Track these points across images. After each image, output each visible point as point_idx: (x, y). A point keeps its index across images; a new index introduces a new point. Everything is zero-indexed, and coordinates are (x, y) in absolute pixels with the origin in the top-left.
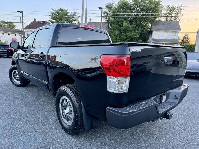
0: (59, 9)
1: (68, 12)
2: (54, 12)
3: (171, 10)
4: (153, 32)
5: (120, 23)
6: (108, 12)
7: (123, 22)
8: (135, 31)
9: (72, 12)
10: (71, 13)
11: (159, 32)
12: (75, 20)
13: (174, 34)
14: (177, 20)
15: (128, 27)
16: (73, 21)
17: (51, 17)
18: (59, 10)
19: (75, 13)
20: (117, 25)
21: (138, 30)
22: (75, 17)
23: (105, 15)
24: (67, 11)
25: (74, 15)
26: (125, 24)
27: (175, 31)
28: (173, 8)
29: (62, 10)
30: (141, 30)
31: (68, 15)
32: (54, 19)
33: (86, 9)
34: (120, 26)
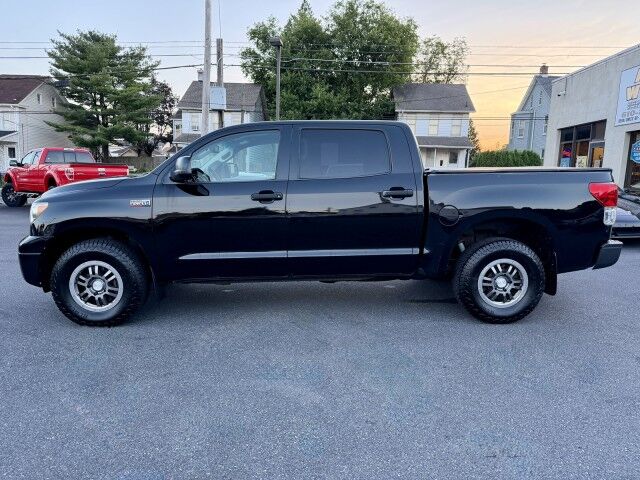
0: (86, 32)
1: (116, 45)
2: (67, 43)
3: (435, 54)
4: (400, 115)
5: (302, 89)
6: (258, 52)
7: (311, 84)
8: (348, 112)
9: (134, 46)
10: (127, 50)
11: (418, 115)
12: (145, 73)
13: (457, 122)
14: (452, 80)
15: (329, 101)
16: (135, 77)
17: (53, 61)
18: (85, 36)
19: (144, 49)
20: (292, 92)
21: (355, 110)
22: (143, 65)
23: (249, 61)
24: (113, 41)
25: (140, 57)
26: (319, 91)
27: (459, 113)
28: (441, 48)
29: (95, 38)
30: (365, 111)
31: (118, 54)
32: (66, 69)
33: (220, 42)
34: (302, 97)
